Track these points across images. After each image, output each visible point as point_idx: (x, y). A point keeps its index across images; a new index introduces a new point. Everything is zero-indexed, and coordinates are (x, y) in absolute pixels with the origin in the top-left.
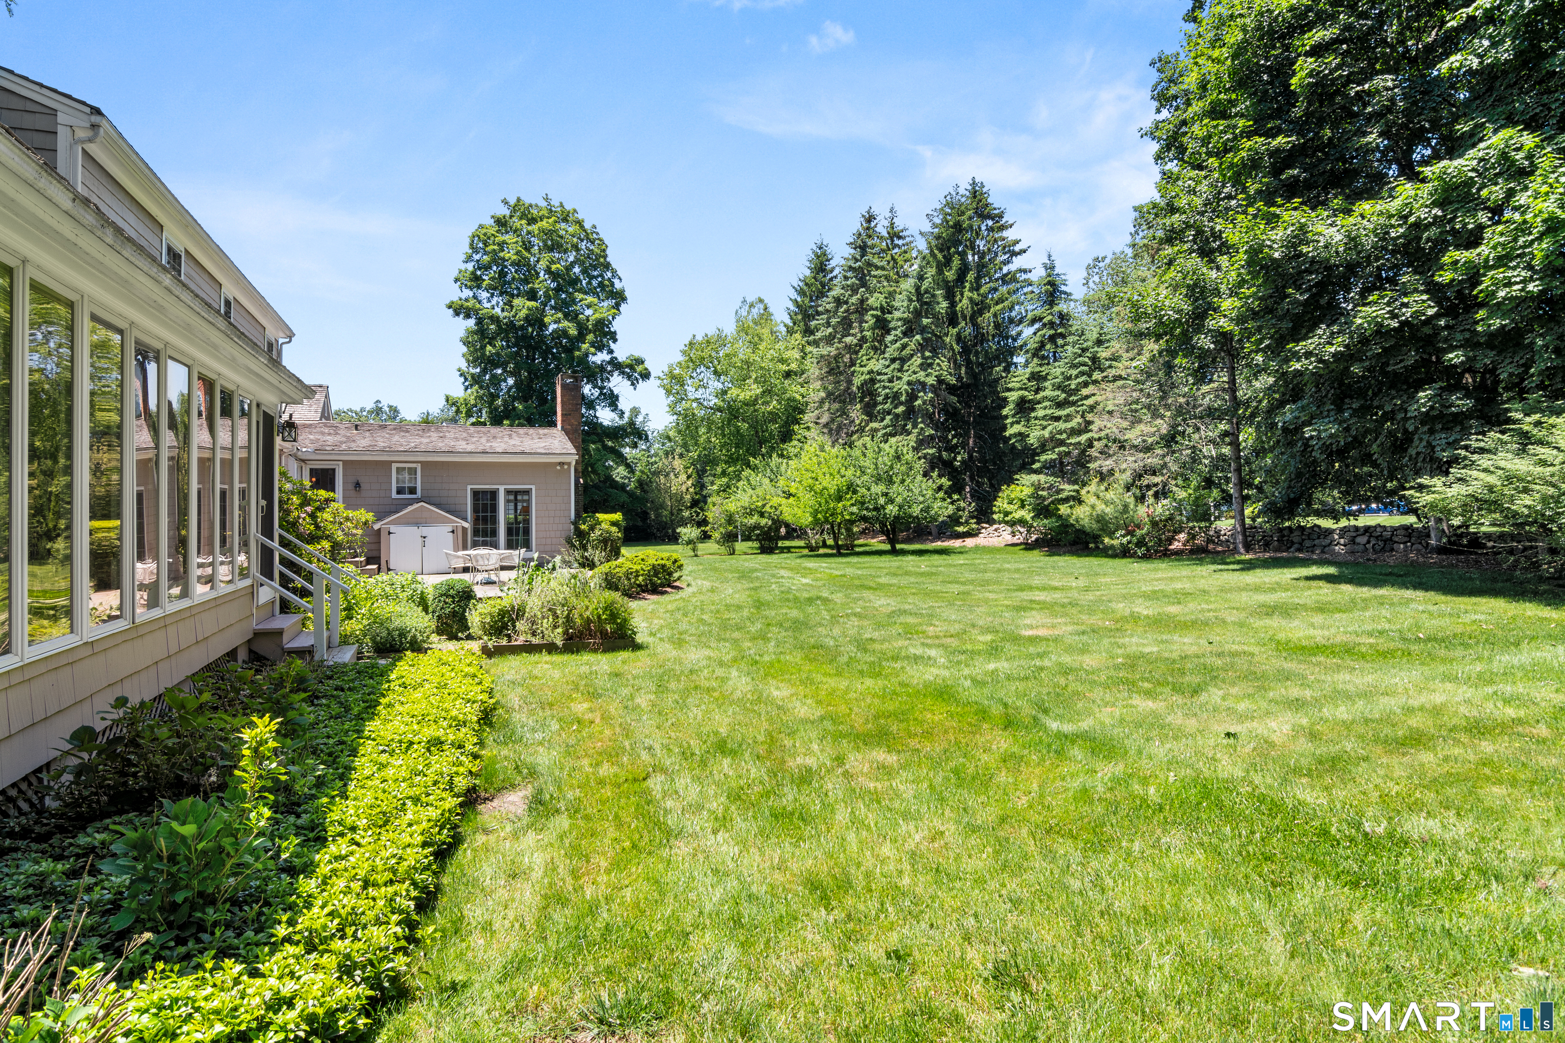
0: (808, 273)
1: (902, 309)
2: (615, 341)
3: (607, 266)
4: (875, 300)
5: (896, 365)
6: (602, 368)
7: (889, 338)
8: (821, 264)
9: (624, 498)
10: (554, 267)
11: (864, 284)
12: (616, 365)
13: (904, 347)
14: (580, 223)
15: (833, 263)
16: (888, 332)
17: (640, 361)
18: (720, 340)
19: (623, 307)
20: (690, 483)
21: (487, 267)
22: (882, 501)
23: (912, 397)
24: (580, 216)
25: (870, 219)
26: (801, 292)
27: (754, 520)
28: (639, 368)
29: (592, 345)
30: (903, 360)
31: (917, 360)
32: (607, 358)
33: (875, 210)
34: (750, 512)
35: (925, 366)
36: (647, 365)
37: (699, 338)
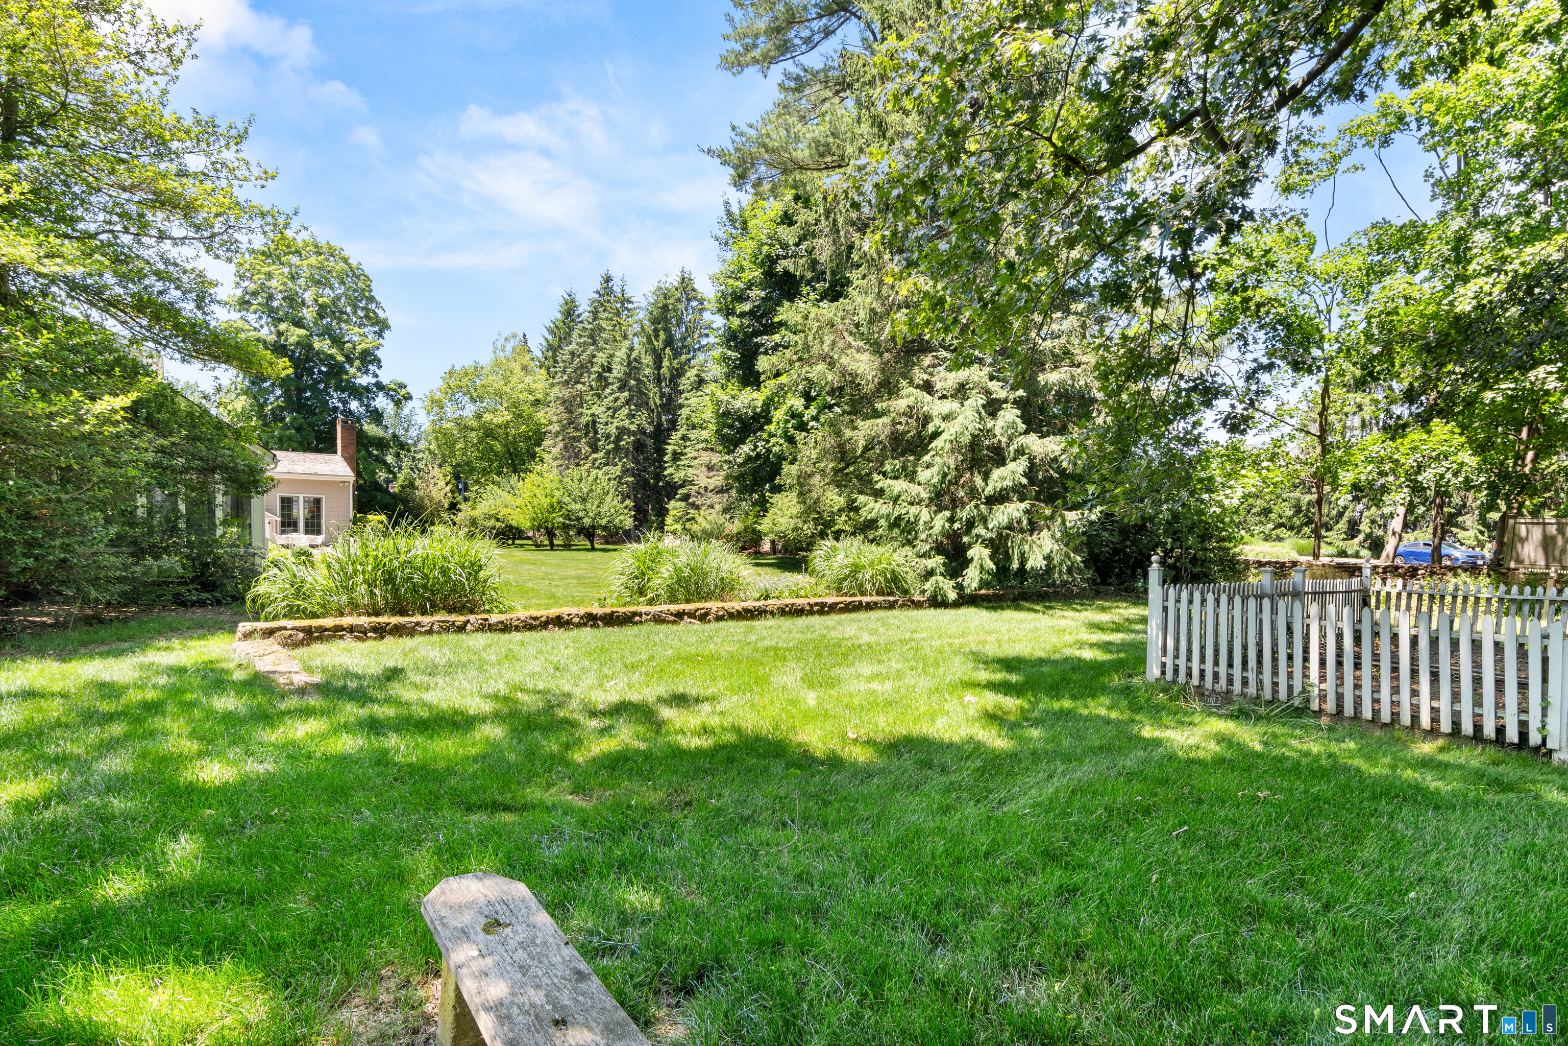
0: (559, 316)
1: (618, 371)
2: (380, 367)
3: (372, 299)
4: (601, 358)
5: (610, 413)
6: (367, 389)
7: (608, 391)
8: (569, 311)
9: (387, 499)
10: (321, 300)
11: (594, 343)
12: (380, 387)
13: (616, 400)
14: (345, 261)
15: (580, 310)
16: (607, 386)
17: (402, 386)
18: (477, 370)
19: (387, 334)
20: (448, 489)
21: (255, 294)
22: (581, 514)
23: (619, 438)
24: (346, 254)
25: (608, 280)
26: (551, 332)
27: (492, 522)
28: (403, 392)
29: (359, 369)
30: (616, 410)
31: (625, 411)
32: (373, 381)
33: (612, 273)
34: (489, 517)
35: (631, 416)
36: (409, 389)
37: (458, 368)
